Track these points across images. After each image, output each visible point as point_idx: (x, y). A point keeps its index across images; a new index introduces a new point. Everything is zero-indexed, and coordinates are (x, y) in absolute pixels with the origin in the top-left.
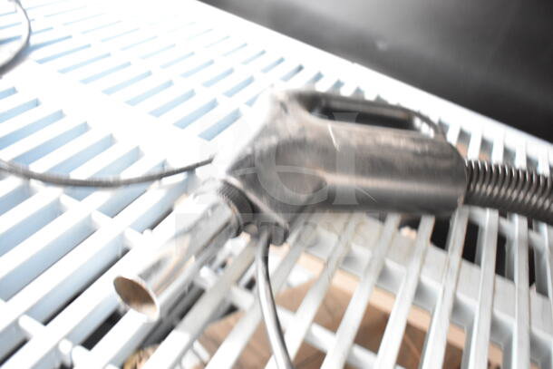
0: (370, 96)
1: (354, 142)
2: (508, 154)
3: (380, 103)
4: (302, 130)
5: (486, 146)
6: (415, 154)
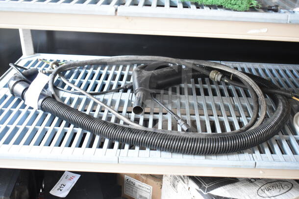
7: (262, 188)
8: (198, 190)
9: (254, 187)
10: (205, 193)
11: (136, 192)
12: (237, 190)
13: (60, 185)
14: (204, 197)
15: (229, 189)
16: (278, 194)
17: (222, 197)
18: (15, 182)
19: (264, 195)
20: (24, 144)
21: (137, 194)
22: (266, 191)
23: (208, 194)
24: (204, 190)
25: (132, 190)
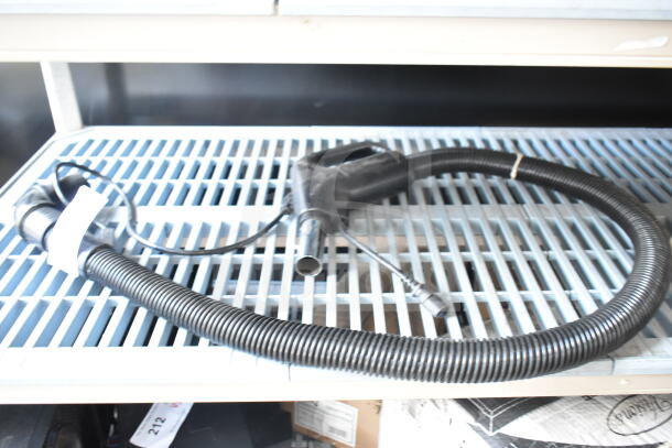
0: (346, 142)
1: (353, 170)
2: (427, 143)
3: (354, 143)
4: (328, 175)
5: (413, 143)
6: (383, 164)
7: (616, 412)
8: (472, 426)
9: (599, 412)
10: (490, 433)
11: (321, 421)
12: (560, 420)
13: (152, 421)
14: (490, 443)
15: (541, 420)
16: (654, 424)
17: (531, 441)
18: (47, 428)
19: (623, 430)
20: (62, 345)
21: (324, 425)
22: (625, 419)
23: (499, 434)
24: (487, 426)
25: (312, 417)
